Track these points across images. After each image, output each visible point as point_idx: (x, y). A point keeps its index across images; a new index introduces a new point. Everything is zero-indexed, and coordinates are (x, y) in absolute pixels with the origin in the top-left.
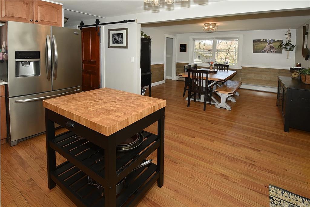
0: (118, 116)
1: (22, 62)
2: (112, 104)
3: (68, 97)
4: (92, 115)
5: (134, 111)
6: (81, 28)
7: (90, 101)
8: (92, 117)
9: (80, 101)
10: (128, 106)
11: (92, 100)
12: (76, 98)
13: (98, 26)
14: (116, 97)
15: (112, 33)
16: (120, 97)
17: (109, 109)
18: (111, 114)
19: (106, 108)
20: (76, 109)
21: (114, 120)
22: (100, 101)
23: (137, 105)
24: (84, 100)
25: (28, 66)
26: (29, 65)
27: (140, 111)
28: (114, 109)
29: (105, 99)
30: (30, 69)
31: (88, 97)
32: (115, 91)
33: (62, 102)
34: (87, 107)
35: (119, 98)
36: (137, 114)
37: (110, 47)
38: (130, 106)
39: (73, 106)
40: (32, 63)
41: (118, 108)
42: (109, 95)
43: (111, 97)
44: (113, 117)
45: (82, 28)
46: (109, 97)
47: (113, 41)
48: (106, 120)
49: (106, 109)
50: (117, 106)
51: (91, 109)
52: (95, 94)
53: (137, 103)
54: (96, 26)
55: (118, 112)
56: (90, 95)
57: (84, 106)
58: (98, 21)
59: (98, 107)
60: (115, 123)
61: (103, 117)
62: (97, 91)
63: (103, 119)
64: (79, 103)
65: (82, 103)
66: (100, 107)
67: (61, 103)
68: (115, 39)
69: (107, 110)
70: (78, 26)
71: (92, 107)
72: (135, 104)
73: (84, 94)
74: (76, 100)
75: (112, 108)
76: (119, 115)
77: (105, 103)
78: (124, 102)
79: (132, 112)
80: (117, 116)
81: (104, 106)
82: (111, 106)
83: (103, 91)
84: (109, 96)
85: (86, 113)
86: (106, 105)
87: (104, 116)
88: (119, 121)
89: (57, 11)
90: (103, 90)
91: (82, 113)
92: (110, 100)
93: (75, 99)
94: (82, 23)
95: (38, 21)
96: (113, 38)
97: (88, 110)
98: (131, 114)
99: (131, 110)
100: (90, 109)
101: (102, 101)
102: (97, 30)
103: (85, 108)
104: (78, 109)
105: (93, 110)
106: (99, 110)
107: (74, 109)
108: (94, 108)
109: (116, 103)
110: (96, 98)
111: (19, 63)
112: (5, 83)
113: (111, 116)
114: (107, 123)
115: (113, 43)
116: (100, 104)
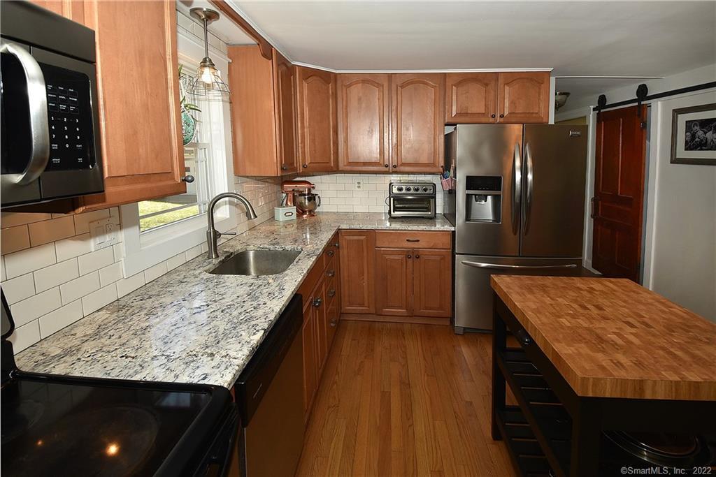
0: (618, 364)
1: (476, 195)
2: (620, 329)
3: (532, 280)
4: (561, 336)
5: (670, 368)
6: (600, 111)
7: (570, 303)
8: (558, 341)
9: (552, 296)
10: (663, 348)
11: (575, 301)
12: (548, 287)
13: (642, 103)
14: (643, 313)
15: (683, 119)
16: (655, 316)
17: (605, 338)
18: (603, 351)
19: (599, 331)
20: (537, 311)
21: (603, 368)
22: (595, 311)
23: (693, 356)
24: (560, 297)
25: (483, 202)
26: (486, 201)
27: (693, 377)
28: (620, 341)
29: (611, 309)
30: (485, 209)
31: (571, 293)
32: (649, 296)
33: (519, 287)
34: (558, 314)
35: (650, 319)
36: (677, 382)
37: (675, 161)
38: (670, 353)
39: (534, 302)
40: (489, 198)
41: (632, 343)
42: (625, 301)
43: (628, 308)
44: (603, 360)
45: (602, 111)
46: (624, 307)
47: (686, 142)
48: (583, 359)
49: (597, 335)
50: (632, 338)
51: (565, 321)
52: (591, 290)
53: (697, 352)
54: (637, 104)
55: (624, 354)
56: (578, 288)
57: (554, 311)
58: (642, 91)
59: (583, 323)
60: (601, 375)
61: (581, 350)
62: (600, 283)
63: (580, 354)
64: (548, 301)
65: (553, 302)
66: (585, 325)
67: (517, 289)
68: (693, 136)
69: (600, 338)
70: (592, 107)
71: (569, 318)
72: (687, 352)
73: (565, 283)
74: (545, 292)
75: (614, 337)
76: (622, 362)
77: (605, 318)
78: (658, 333)
79: (665, 371)
80: (615, 361)
81: (598, 325)
82: (615, 333)
83: (615, 288)
84: (625, 304)
85: (551, 326)
86: (603, 325)
87: (585, 349)
88: (614, 376)
89: (540, 89)
90: (617, 286)
91: (543, 324)
92: (621, 317)
93: (544, 288)
94: (602, 100)
95: (505, 115)
96: (688, 134)
97: (558, 322)
98: (659, 374)
99: (667, 363)
100: (563, 320)
101: (599, 312)
102: (639, 115)
103: (553, 314)
104: (540, 313)
105: (569, 325)
106: (580, 331)
107: (533, 310)
108: (573, 321)
109: (633, 330)
110: (589, 301)
111: (472, 198)
112: (453, 229)
113: (600, 356)
114: (583, 367)
115: (686, 149)
116: (590, 319)
